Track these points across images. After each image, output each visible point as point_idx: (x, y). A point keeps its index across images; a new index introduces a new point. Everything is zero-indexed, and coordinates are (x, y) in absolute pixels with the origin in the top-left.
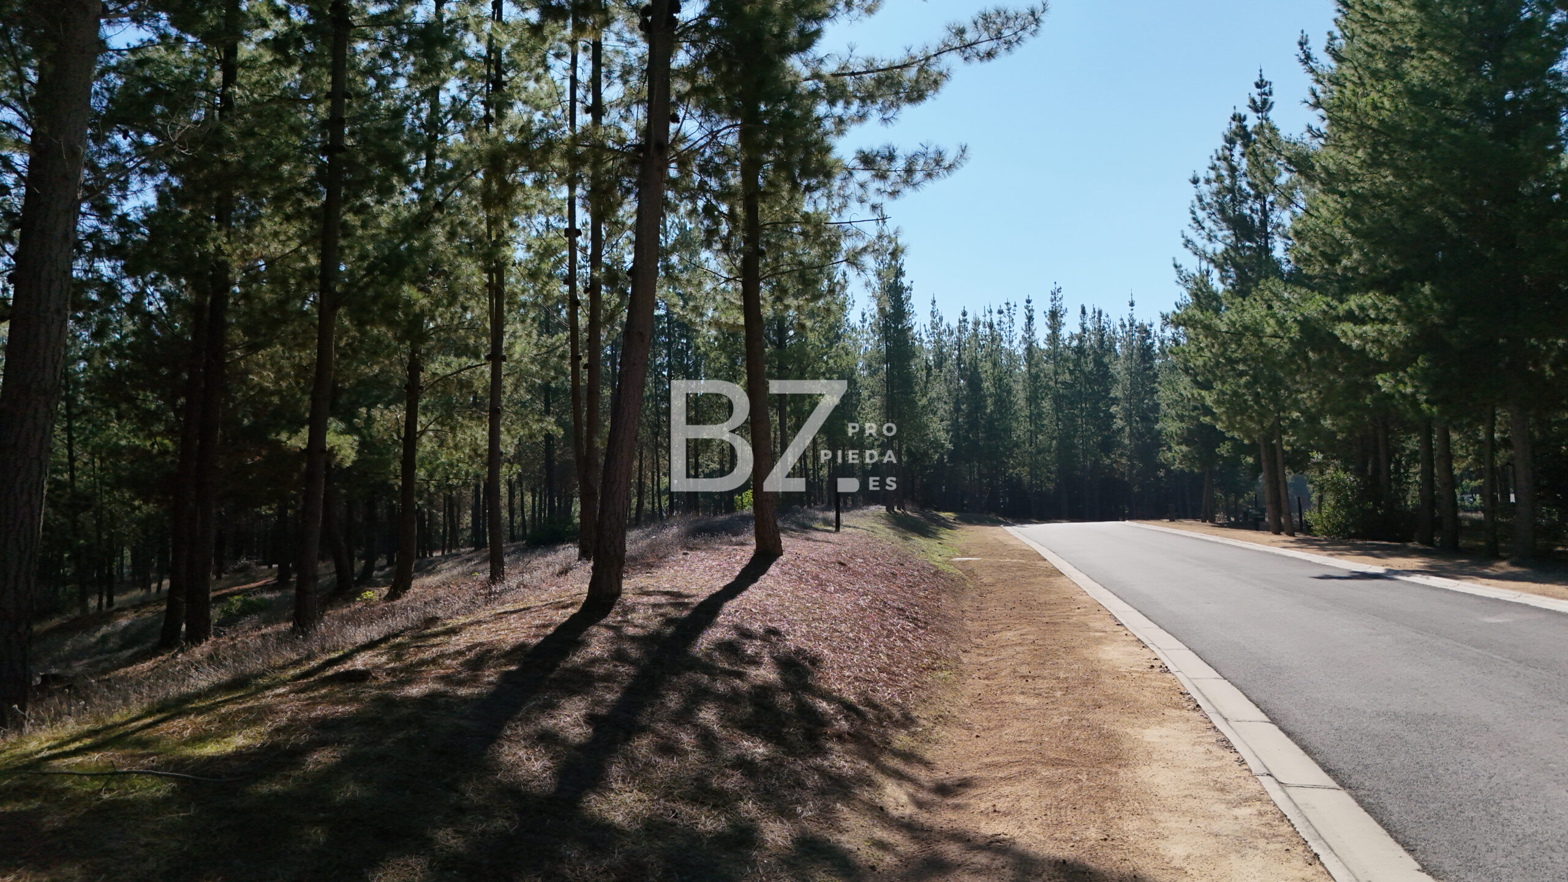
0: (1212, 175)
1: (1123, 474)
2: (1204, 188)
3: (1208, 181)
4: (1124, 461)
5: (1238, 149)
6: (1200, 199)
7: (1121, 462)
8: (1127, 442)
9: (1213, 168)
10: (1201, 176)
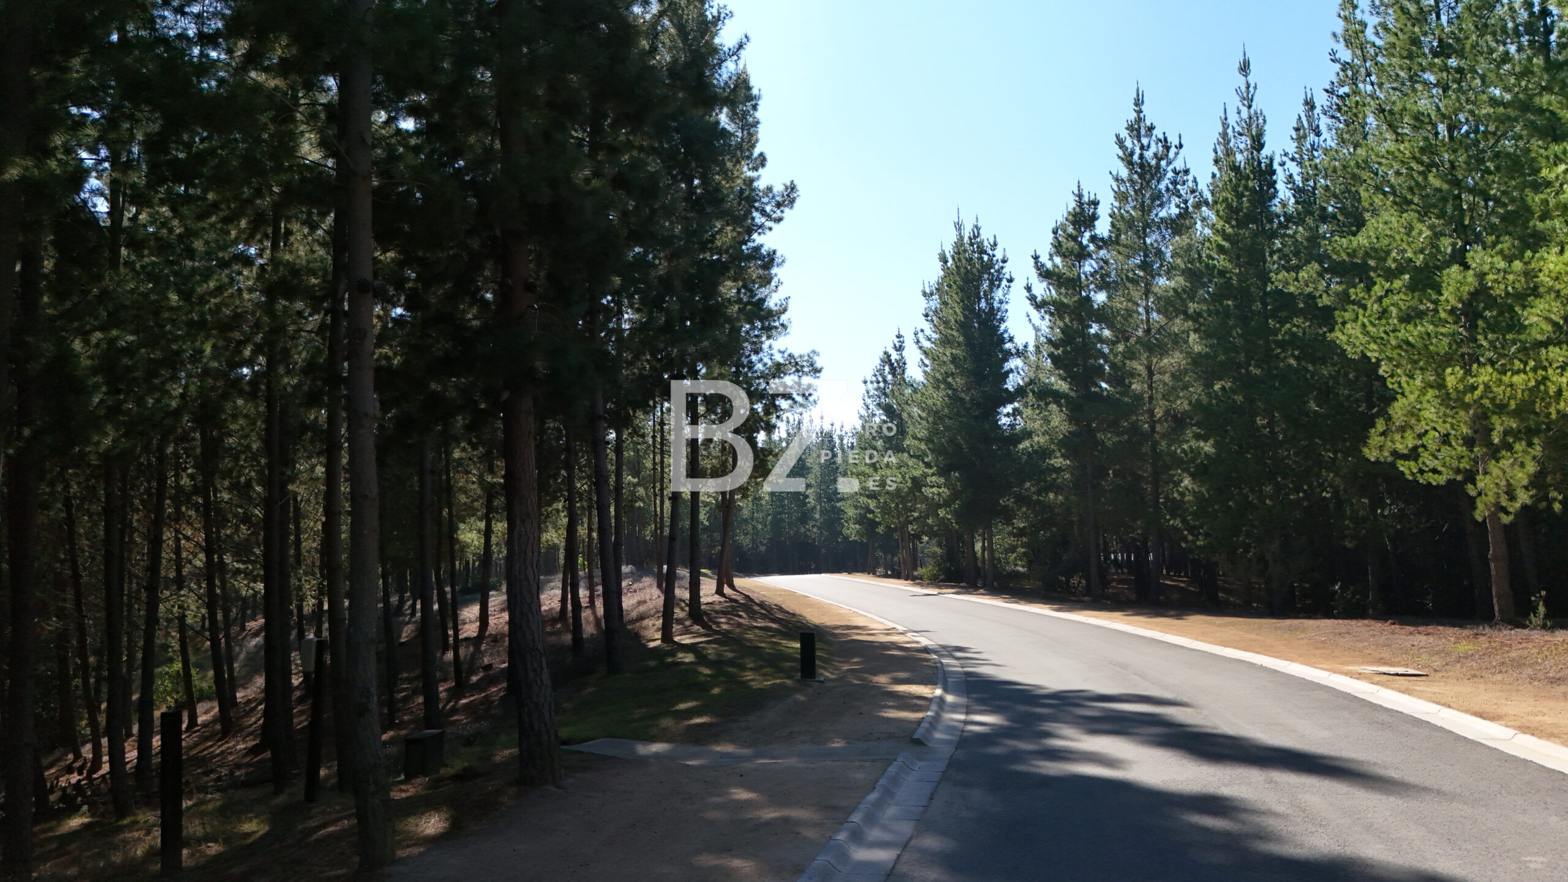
0: (874, 379)
1: (814, 539)
2: (870, 386)
3: (872, 382)
4: (815, 530)
5: (887, 368)
6: (868, 392)
7: (813, 530)
8: (817, 516)
9: (875, 375)
10: (868, 379)
